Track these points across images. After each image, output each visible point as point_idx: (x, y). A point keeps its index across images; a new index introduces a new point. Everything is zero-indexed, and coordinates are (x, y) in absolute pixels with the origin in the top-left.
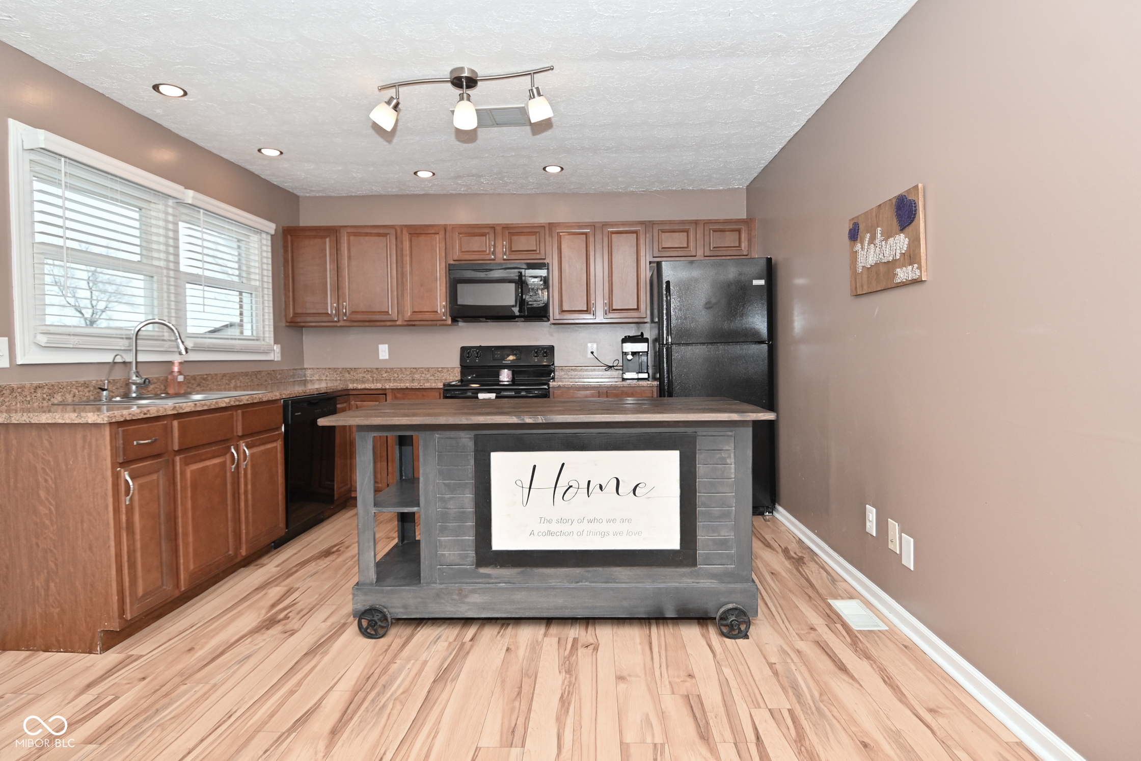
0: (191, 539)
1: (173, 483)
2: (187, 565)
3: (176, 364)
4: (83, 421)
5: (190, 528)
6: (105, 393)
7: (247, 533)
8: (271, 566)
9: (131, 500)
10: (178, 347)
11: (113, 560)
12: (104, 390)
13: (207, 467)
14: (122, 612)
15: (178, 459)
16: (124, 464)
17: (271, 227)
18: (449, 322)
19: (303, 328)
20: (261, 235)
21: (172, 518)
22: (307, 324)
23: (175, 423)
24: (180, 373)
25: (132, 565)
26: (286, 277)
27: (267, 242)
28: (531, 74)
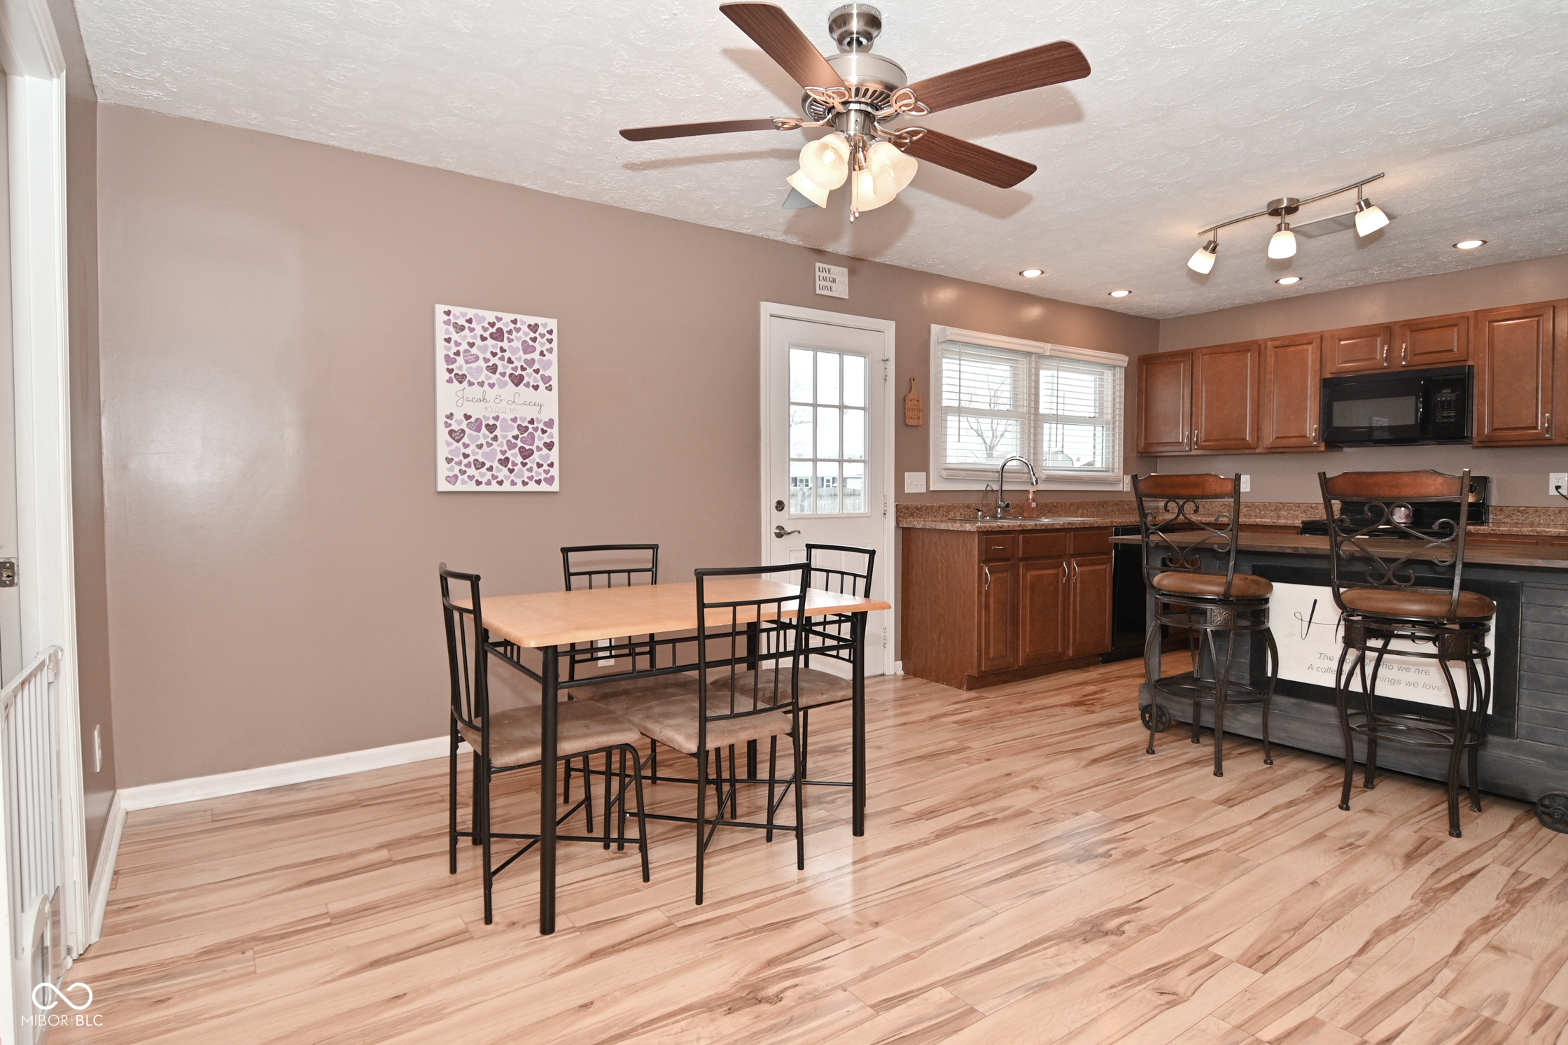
0: (1028, 628)
1: (1017, 582)
2: (1025, 648)
3: (1031, 493)
4: (963, 529)
5: (1028, 619)
6: (980, 513)
7: (1074, 638)
8: (1094, 673)
9: (988, 587)
10: (1031, 479)
11: (976, 626)
12: (979, 511)
13: (1043, 575)
14: (979, 665)
15: (1021, 564)
16: (986, 561)
17: (1123, 360)
18: (1322, 448)
19: (1158, 459)
20: (1114, 370)
21: (1015, 607)
22: (1164, 454)
23: (1021, 537)
24: (1034, 500)
25: (987, 634)
26: (1139, 407)
27: (1120, 374)
28: (1359, 185)
